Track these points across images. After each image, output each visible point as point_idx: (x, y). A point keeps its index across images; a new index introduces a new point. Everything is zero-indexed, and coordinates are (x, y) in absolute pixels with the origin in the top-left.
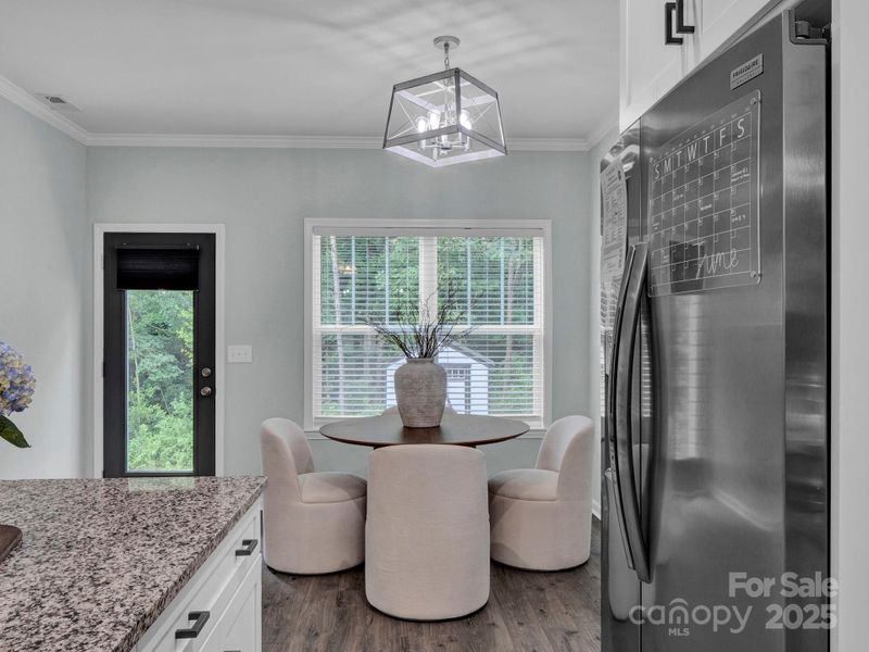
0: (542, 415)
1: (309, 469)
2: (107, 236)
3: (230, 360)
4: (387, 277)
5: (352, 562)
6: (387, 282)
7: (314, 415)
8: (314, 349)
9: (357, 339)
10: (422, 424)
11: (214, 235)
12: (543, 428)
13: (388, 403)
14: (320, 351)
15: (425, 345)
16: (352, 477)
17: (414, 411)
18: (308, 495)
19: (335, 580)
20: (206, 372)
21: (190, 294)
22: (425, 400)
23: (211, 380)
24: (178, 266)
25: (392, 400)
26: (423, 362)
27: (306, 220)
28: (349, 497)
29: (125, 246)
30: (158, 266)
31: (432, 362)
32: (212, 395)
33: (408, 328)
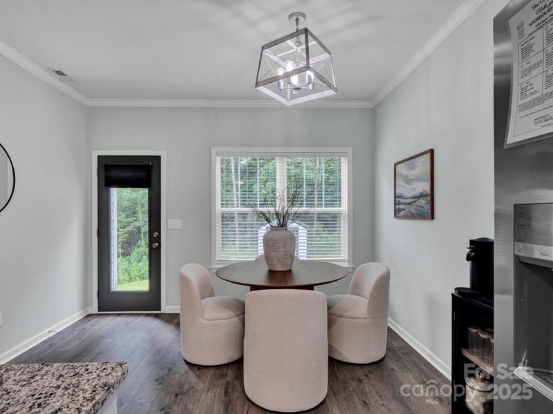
0: (347, 259)
1: (211, 294)
2: (99, 157)
3: (169, 227)
4: (258, 187)
5: (236, 357)
6: (258, 190)
7: (217, 259)
8: (217, 221)
9: (244, 215)
10: (280, 269)
11: (160, 157)
12: (347, 266)
13: (259, 252)
14: (221, 222)
15: (282, 219)
16: (236, 300)
17: (275, 261)
18: (208, 315)
19: (225, 370)
20: (156, 234)
21: (146, 190)
22: (282, 254)
23: (158, 239)
24: (140, 174)
25: (261, 251)
26: (281, 230)
27: (212, 148)
28: (234, 315)
29: (109, 163)
30: (128, 174)
31: (286, 230)
32: (159, 247)
33: (271, 209)
